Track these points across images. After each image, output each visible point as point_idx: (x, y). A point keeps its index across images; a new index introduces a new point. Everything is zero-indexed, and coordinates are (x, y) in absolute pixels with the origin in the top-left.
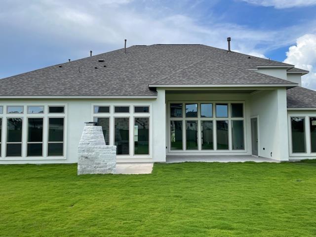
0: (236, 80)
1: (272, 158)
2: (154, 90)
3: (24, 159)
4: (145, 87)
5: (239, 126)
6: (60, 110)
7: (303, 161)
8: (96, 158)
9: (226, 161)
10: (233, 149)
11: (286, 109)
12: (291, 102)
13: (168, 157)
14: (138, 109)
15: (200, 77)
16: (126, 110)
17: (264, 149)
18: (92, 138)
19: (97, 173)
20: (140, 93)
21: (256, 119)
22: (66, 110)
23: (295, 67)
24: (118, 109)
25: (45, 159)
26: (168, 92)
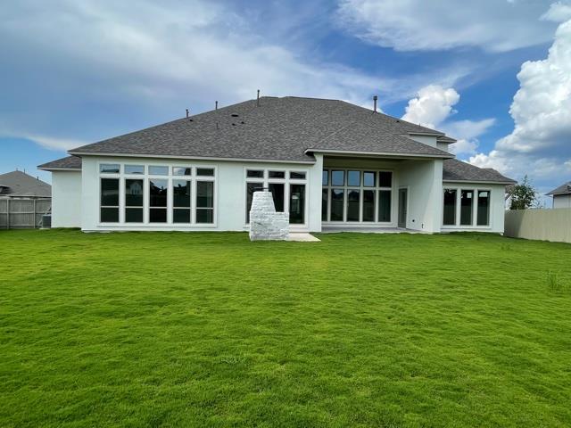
0: (395, 148)
1: (421, 229)
2: (311, 154)
3: (170, 225)
4: (299, 151)
5: (386, 197)
6: (210, 172)
7: (452, 233)
8: (269, 224)
9: (382, 232)
10: (380, 220)
11: (441, 180)
12: (446, 174)
13: (323, 228)
14: (293, 175)
15: (358, 142)
16: (281, 175)
17: (414, 221)
18: (265, 204)
19: (270, 239)
20: (297, 157)
21: (406, 189)
22: (216, 172)
24: (274, 175)
25: (193, 225)
26: (327, 158)
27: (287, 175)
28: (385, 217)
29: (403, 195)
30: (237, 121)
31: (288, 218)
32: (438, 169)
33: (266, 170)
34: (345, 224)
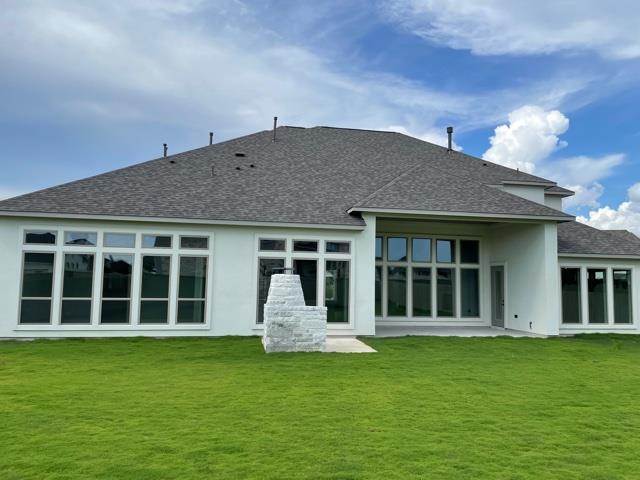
0: (485, 206)
1: (532, 331)
2: (357, 215)
4: (339, 210)
5: (471, 278)
7: (577, 336)
8: (296, 326)
9: (469, 335)
11: (555, 254)
12: (563, 245)
13: (378, 328)
14: (333, 247)
15: (428, 197)
16: (312, 246)
17: (516, 316)
19: (296, 350)
20: (336, 220)
21: (502, 267)
22: (211, 243)
23: (558, 185)
24: (299, 246)
25: (172, 328)
26: (381, 220)
27: (322, 247)
28: (471, 310)
29: (498, 275)
30: (243, 163)
31: (325, 317)
32: (550, 237)
33: (289, 239)
34: (409, 320)
